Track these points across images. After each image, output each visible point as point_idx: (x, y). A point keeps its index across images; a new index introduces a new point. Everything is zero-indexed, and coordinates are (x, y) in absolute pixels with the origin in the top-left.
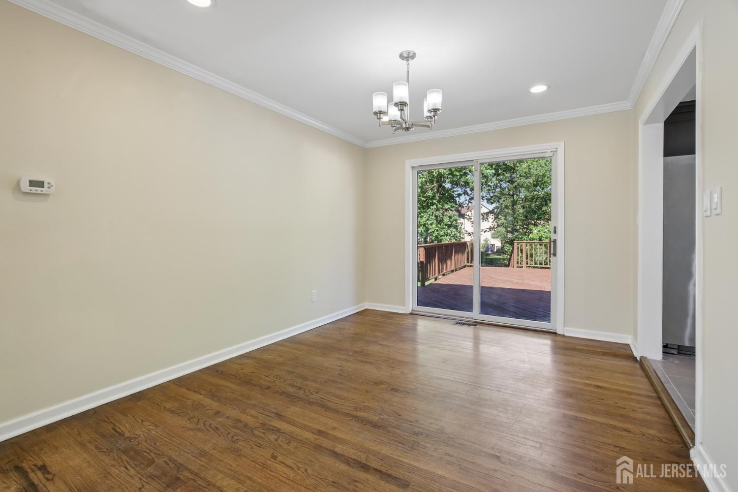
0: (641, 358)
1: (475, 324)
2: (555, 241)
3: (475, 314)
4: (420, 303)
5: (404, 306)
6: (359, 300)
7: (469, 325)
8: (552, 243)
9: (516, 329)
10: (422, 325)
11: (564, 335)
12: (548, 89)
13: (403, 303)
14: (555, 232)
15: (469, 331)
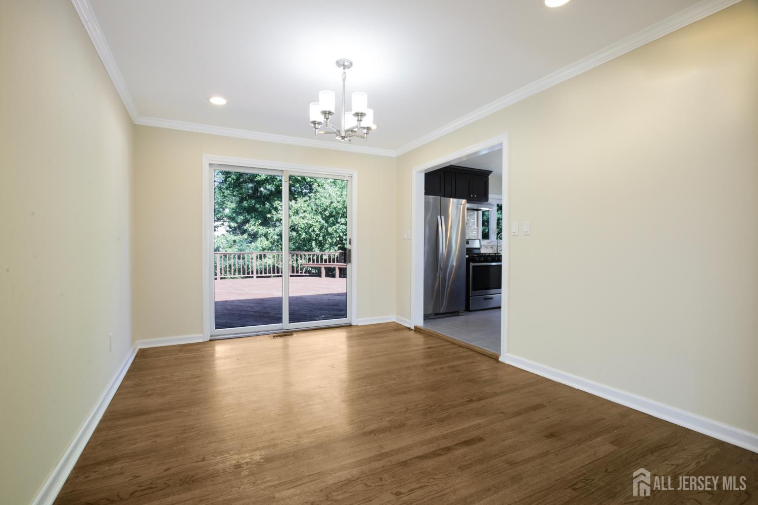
0: (415, 327)
1: (286, 334)
2: (350, 251)
3: (286, 324)
4: (218, 326)
5: (203, 335)
7: (280, 336)
9: (326, 330)
10: (221, 349)
11: (357, 326)
12: (377, 128)
15: (279, 342)
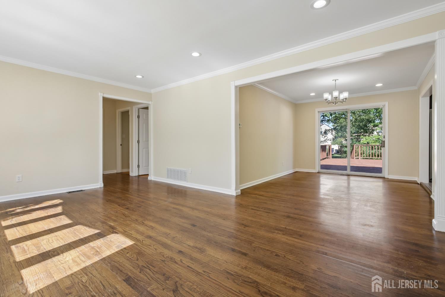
0: (420, 183)
1: (348, 175)
2: (384, 141)
3: (348, 172)
4: (322, 169)
5: (315, 169)
6: (294, 167)
7: (345, 175)
8: (383, 142)
10: (323, 176)
11: (388, 178)
13: (315, 168)
14: (384, 138)
15: (345, 178)
